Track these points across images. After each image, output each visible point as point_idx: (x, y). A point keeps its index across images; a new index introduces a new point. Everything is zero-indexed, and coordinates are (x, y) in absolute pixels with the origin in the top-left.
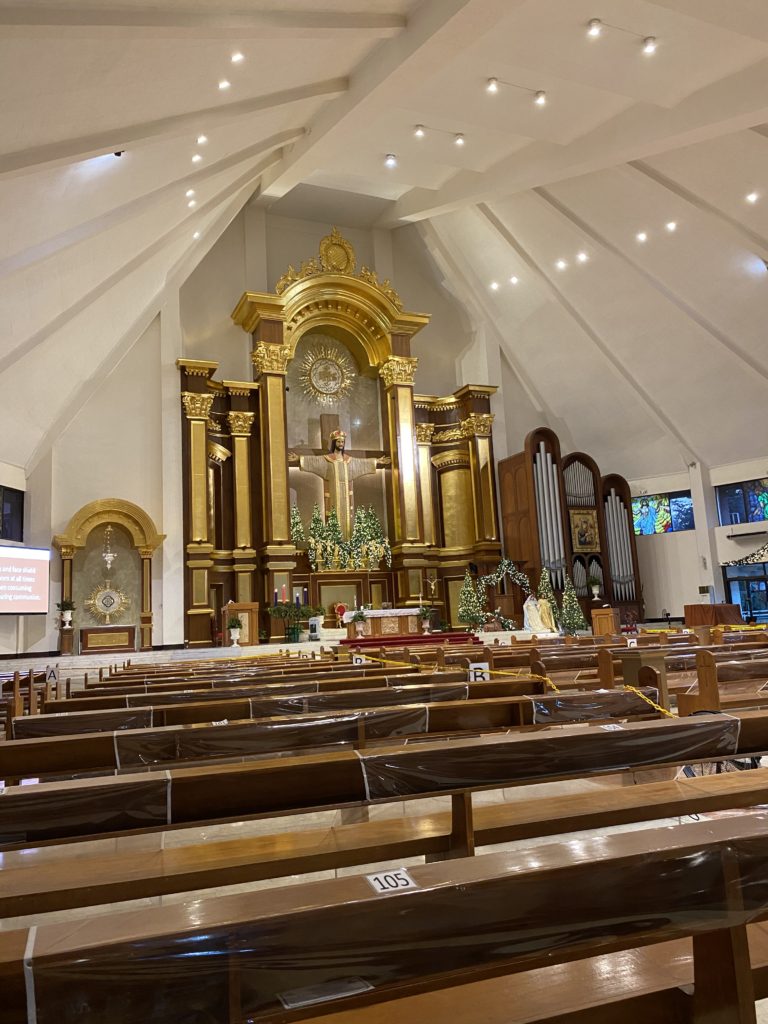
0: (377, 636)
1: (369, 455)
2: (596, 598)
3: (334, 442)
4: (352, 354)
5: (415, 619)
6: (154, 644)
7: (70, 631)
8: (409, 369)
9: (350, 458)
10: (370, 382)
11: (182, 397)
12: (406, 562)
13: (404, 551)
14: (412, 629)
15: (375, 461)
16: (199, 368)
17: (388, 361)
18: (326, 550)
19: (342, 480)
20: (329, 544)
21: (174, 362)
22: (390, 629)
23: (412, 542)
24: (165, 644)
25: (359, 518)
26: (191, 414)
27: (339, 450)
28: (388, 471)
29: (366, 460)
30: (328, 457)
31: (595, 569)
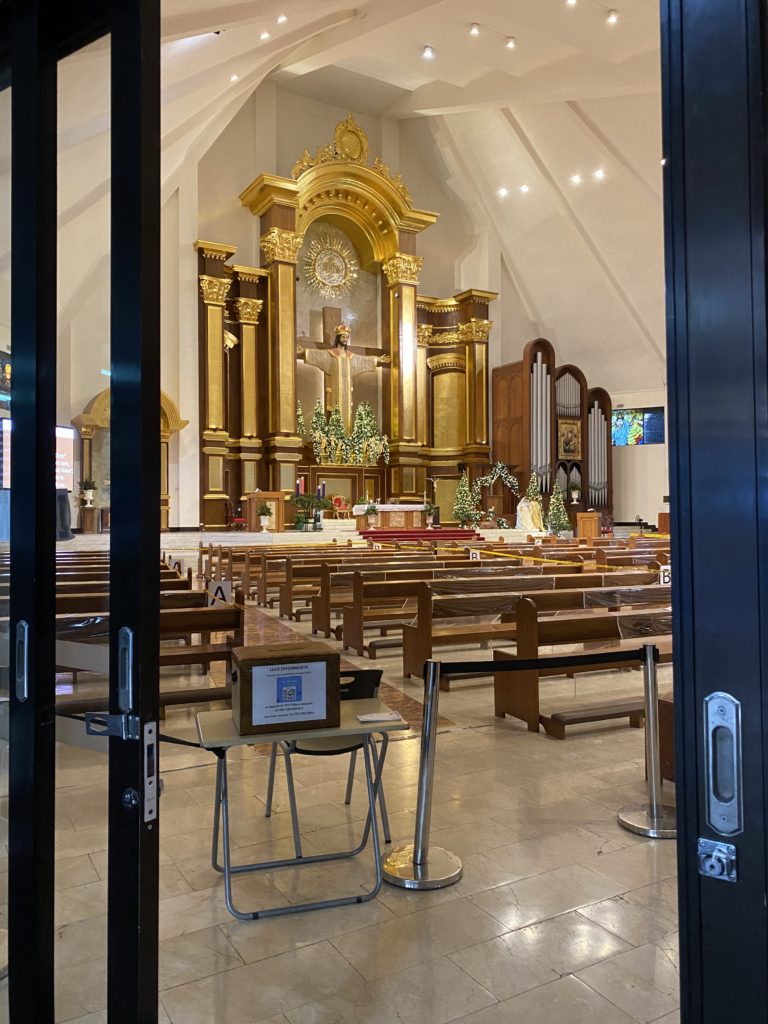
0: (386, 529)
1: (369, 352)
2: (575, 502)
3: (339, 337)
4: (354, 245)
5: (419, 514)
6: (170, 526)
7: (92, 510)
8: (414, 267)
9: (353, 355)
10: (371, 277)
11: (199, 280)
12: (402, 460)
13: (401, 450)
14: (417, 523)
15: (376, 359)
16: (216, 251)
17: (394, 257)
18: (330, 444)
19: (345, 376)
20: (333, 438)
21: (191, 242)
22: (397, 523)
23: (409, 441)
24: (181, 526)
25: (360, 415)
26: (208, 298)
27: (342, 345)
28: (386, 370)
29: (367, 358)
30: (331, 352)
31: (575, 475)
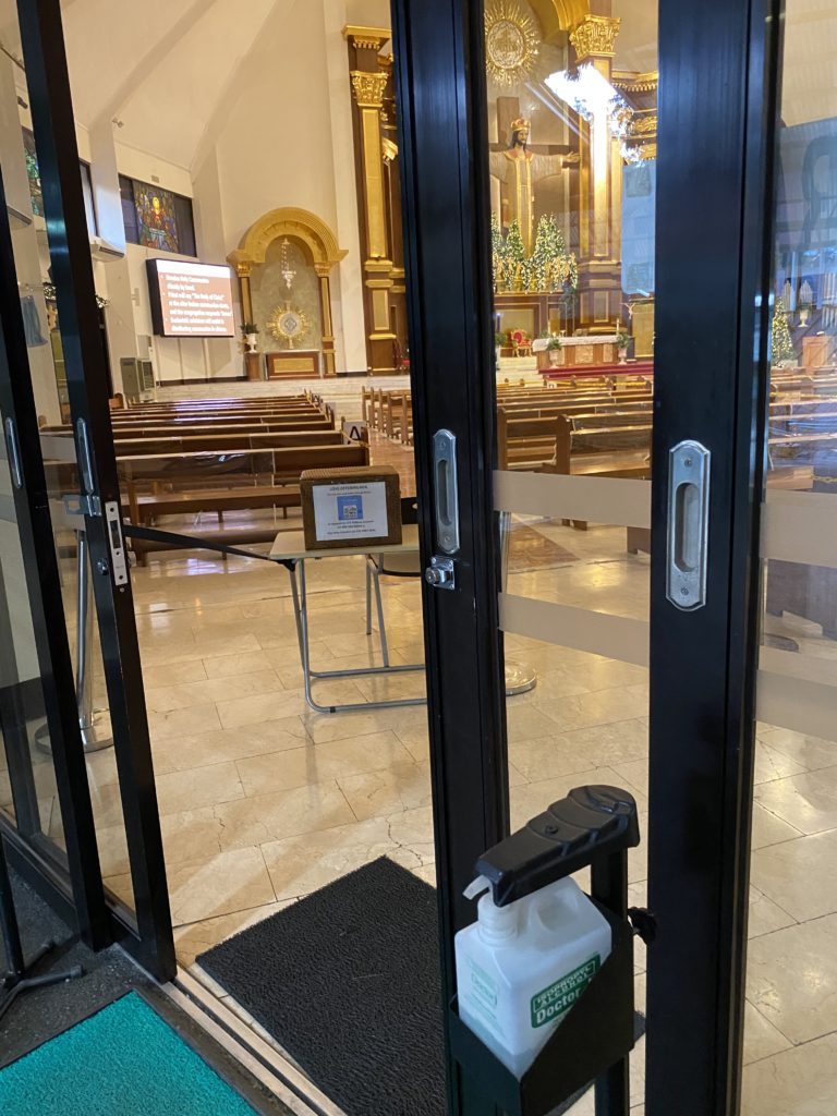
0: (571, 366)
1: (554, 150)
2: (803, 325)
3: (516, 134)
4: (535, 12)
5: (611, 347)
6: (337, 371)
7: (256, 355)
8: (608, 33)
9: (533, 155)
10: (556, 52)
11: (351, 78)
12: (593, 283)
13: (592, 270)
14: (607, 358)
15: (562, 159)
16: (368, 38)
17: (584, 22)
18: (507, 268)
19: (524, 183)
20: (511, 261)
21: (340, 29)
22: (584, 358)
23: (601, 259)
24: (349, 371)
25: (543, 229)
26: (362, 100)
27: (520, 144)
28: (574, 171)
29: (550, 158)
30: (508, 154)
31: (806, 291)
